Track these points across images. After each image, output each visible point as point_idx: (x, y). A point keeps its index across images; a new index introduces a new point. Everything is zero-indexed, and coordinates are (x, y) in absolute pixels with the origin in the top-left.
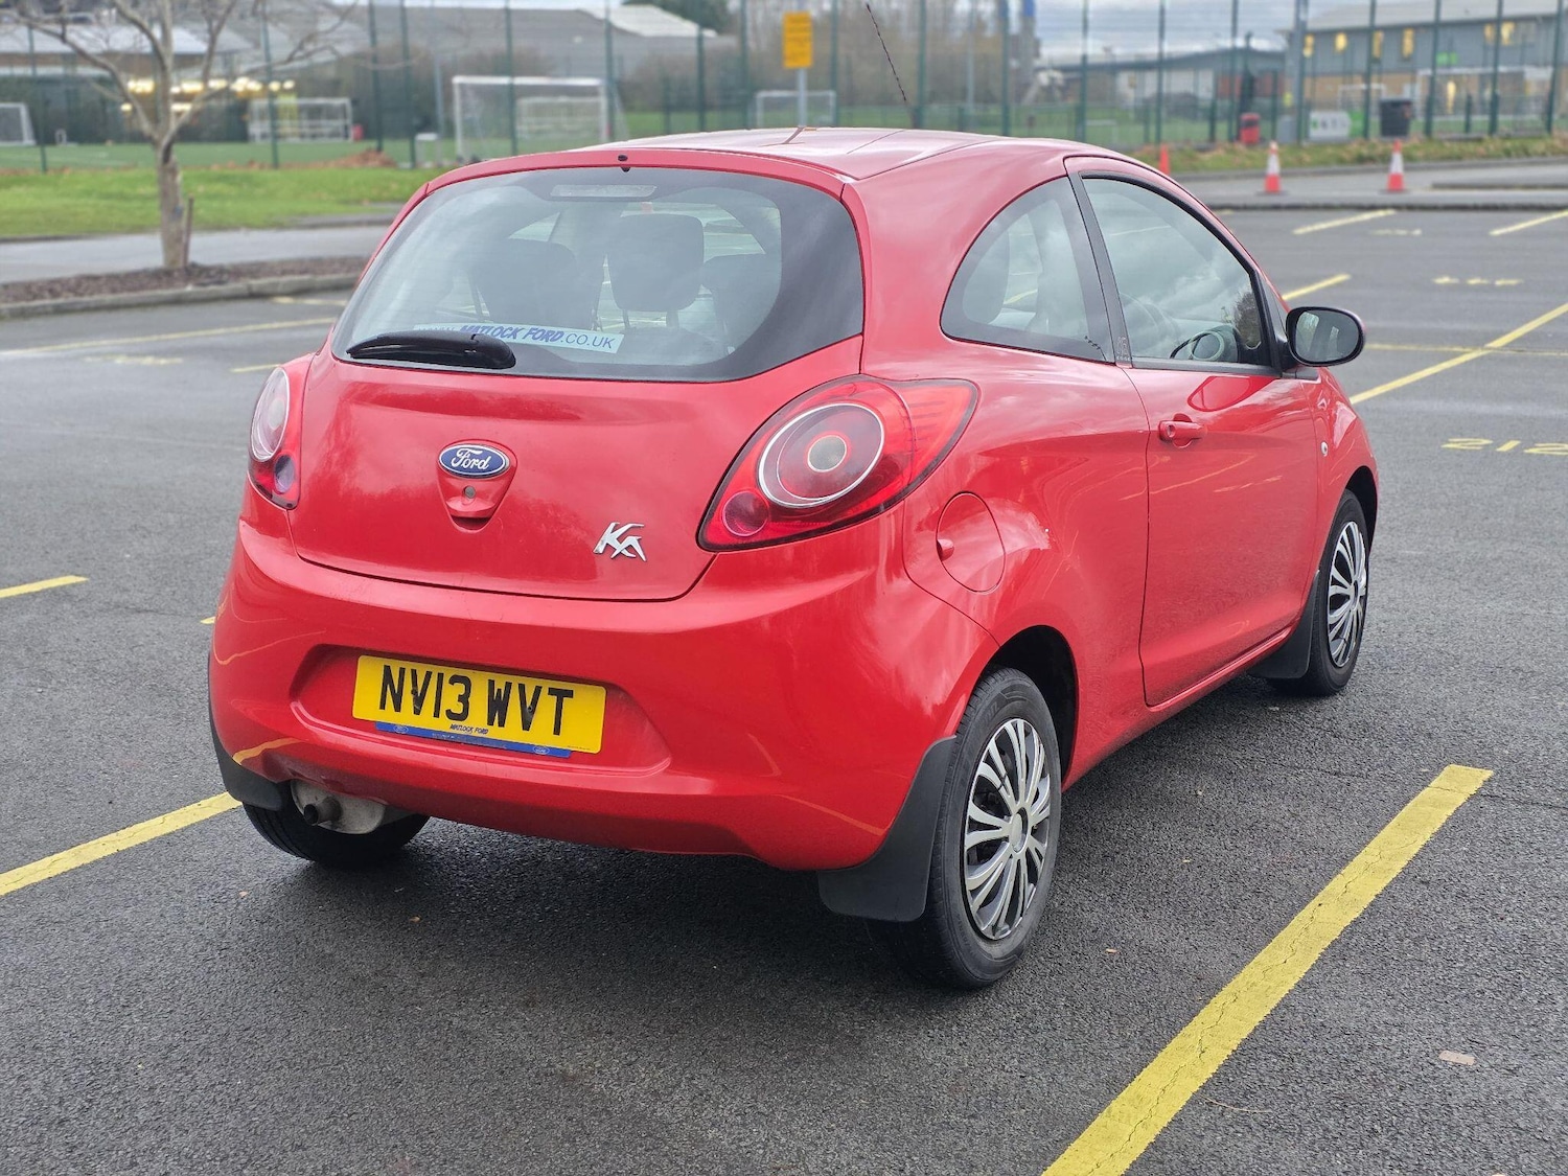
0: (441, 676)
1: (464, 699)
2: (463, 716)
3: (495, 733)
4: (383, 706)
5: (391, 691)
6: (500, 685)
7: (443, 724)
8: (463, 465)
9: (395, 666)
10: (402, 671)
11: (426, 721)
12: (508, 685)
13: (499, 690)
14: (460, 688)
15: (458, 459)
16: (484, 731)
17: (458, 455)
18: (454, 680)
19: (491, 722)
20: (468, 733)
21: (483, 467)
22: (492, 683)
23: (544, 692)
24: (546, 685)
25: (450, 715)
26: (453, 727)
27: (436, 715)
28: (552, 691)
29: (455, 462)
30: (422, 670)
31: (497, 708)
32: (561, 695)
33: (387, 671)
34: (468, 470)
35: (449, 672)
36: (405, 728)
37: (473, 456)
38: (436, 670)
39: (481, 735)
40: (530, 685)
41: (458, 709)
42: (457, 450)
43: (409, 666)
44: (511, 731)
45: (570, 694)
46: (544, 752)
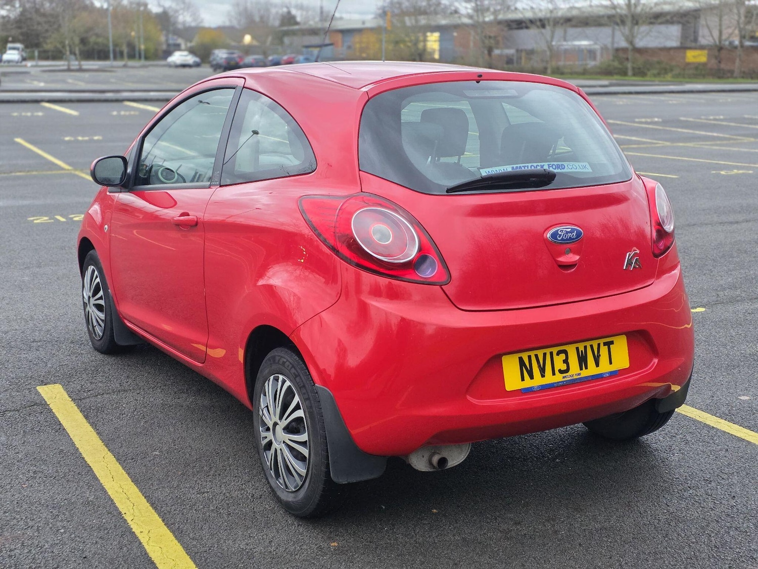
0: (551, 354)
1: (566, 361)
2: (567, 370)
3: (585, 373)
4: (523, 379)
5: (526, 370)
6: (581, 348)
7: (559, 378)
8: (564, 237)
9: (525, 356)
10: (530, 357)
11: (549, 379)
12: (585, 347)
13: (582, 351)
14: (563, 356)
15: (560, 235)
16: (579, 374)
17: (560, 233)
18: (558, 354)
19: (581, 369)
20: (572, 378)
21: (574, 237)
22: (577, 349)
23: (602, 345)
24: (602, 341)
25: (561, 372)
26: (564, 377)
27: (554, 374)
28: (605, 344)
29: (559, 237)
30: (540, 353)
31: (583, 361)
32: (609, 344)
33: (521, 360)
34: (567, 239)
35: (555, 350)
36: (538, 387)
37: (567, 232)
38: (548, 351)
39: (578, 377)
40: (595, 343)
41: (564, 367)
42: (558, 230)
43: (532, 354)
44: (592, 370)
45: (612, 343)
46: (608, 375)
